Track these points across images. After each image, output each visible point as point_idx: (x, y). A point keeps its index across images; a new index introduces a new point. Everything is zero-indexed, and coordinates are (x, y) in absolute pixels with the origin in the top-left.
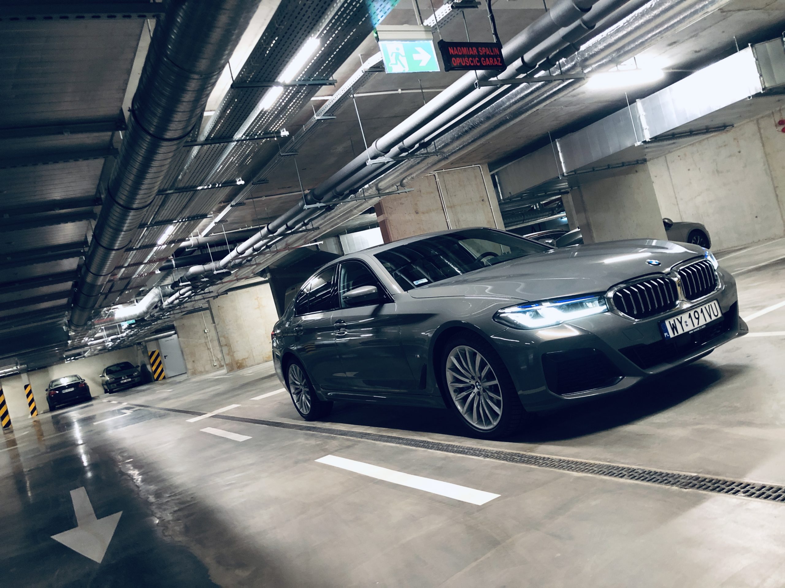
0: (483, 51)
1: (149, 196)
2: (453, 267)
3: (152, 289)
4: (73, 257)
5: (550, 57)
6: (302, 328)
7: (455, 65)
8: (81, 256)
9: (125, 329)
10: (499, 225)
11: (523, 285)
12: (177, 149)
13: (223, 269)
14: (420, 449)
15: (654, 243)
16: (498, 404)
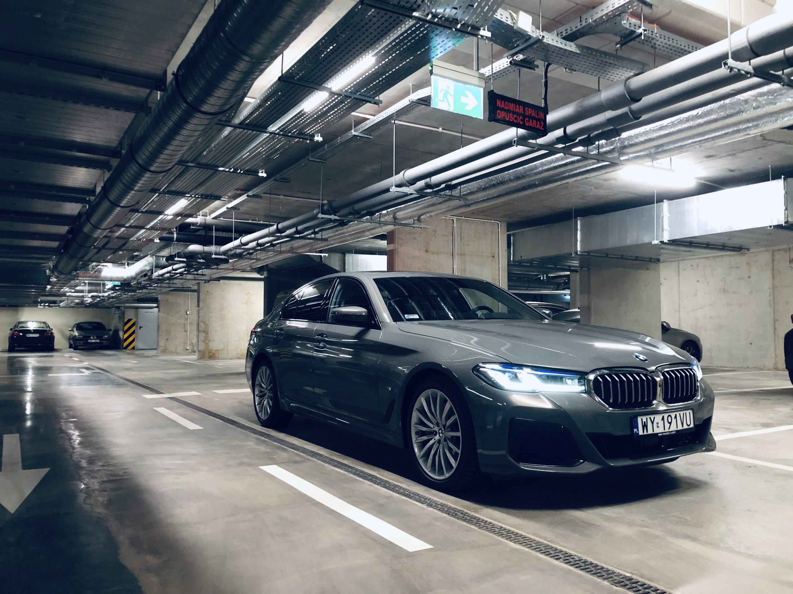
0: (529, 111)
1: (169, 163)
2: (448, 312)
3: (146, 256)
4: (76, 202)
5: (591, 135)
6: (283, 332)
7: (499, 117)
8: (85, 204)
9: (108, 289)
10: (503, 283)
11: (508, 345)
12: (210, 123)
13: (222, 255)
14: (367, 482)
15: (648, 340)
16: (455, 457)
